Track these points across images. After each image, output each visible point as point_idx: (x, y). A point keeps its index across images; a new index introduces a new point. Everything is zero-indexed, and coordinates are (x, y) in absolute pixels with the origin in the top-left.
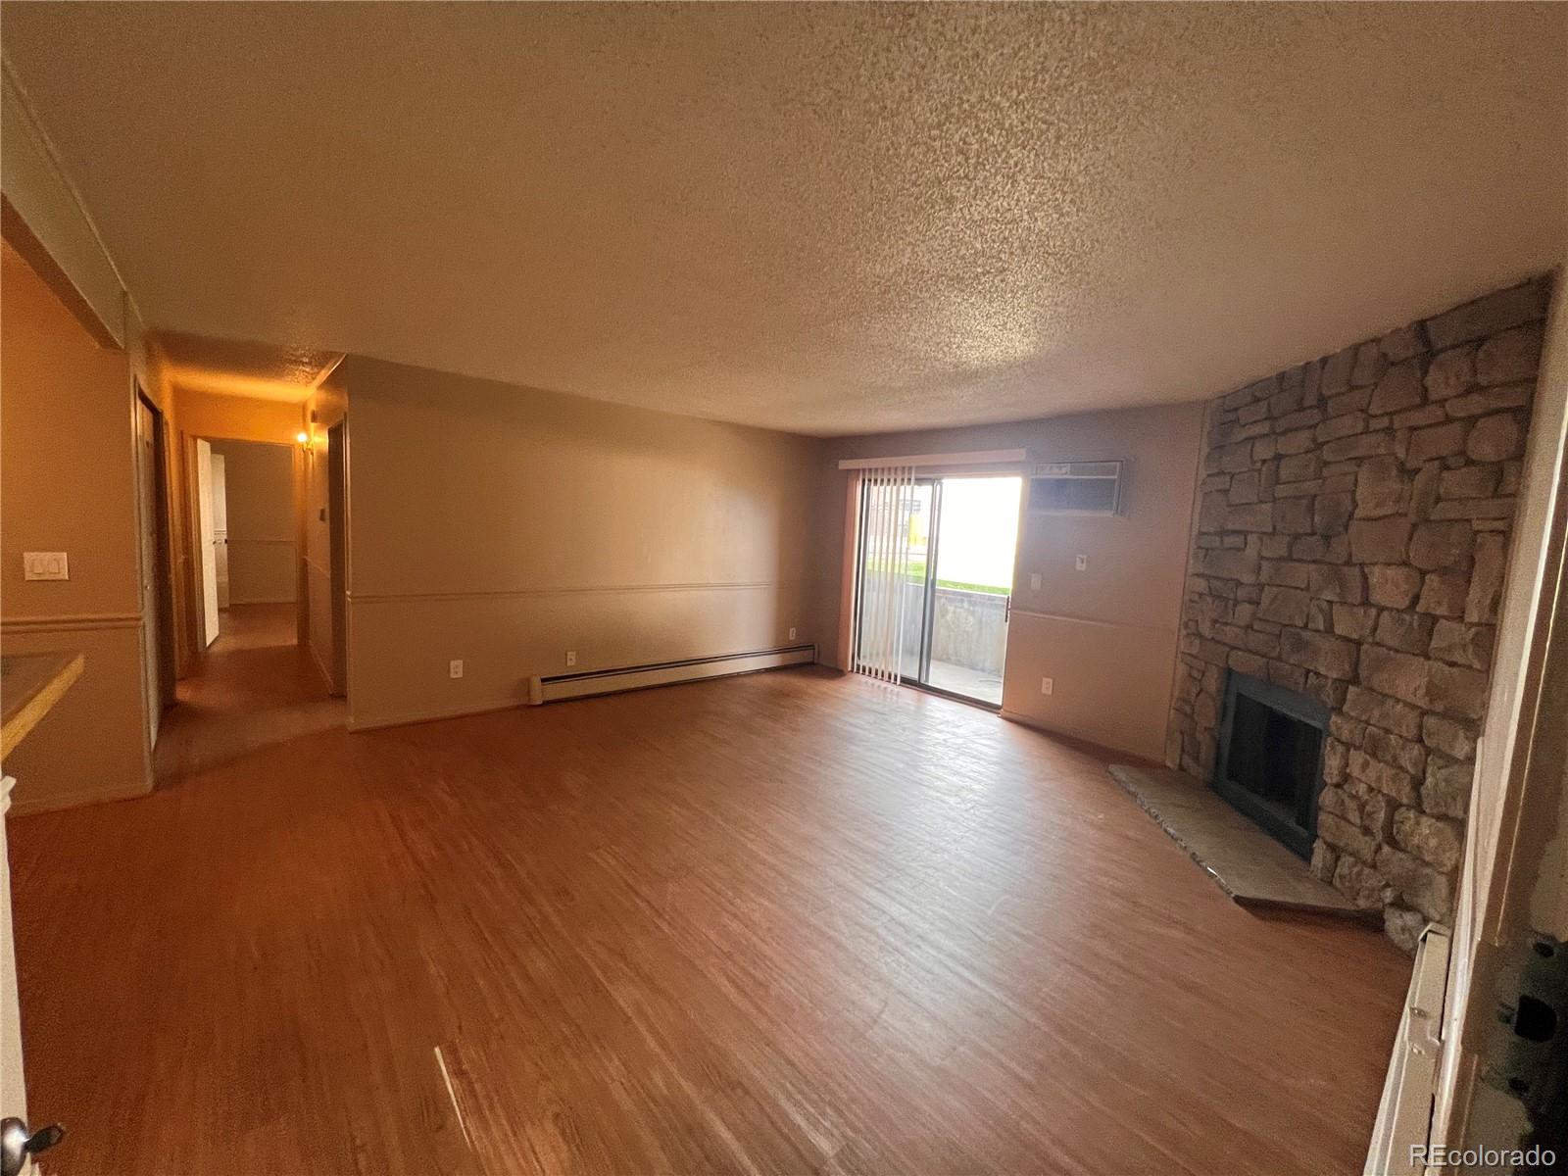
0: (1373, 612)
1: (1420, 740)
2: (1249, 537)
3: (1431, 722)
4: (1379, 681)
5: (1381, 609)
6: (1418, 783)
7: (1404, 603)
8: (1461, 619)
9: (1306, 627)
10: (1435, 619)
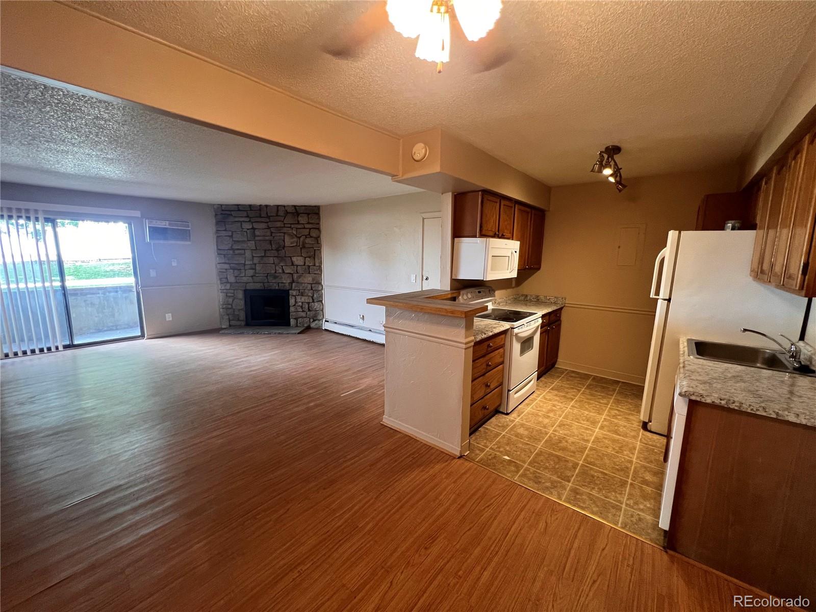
0: (296, 267)
1: (312, 289)
2: (246, 251)
3: (313, 285)
4: (300, 280)
5: (297, 266)
6: (312, 297)
7: (302, 264)
8: (315, 265)
9: (276, 272)
10: (309, 266)
